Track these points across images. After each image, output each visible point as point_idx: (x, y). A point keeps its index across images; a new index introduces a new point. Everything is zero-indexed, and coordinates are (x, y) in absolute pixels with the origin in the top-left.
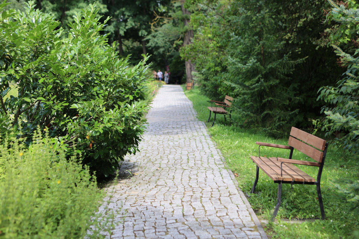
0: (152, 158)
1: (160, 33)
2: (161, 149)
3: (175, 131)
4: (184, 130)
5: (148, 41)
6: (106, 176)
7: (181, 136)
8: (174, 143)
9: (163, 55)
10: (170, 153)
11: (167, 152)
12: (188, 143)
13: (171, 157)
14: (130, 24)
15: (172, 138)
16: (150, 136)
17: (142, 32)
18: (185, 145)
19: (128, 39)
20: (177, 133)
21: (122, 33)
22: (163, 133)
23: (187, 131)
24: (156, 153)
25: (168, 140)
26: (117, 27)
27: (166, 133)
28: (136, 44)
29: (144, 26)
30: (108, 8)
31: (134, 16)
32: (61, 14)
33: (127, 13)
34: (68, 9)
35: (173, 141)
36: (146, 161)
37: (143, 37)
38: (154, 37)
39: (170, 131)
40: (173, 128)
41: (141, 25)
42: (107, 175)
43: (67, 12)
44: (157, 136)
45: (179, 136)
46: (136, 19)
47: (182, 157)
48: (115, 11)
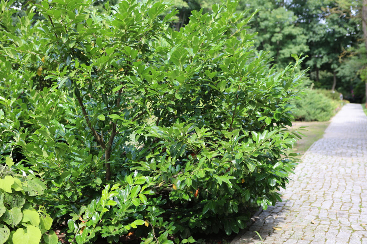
0: (311, 193)
1: (348, 66)
2: (328, 179)
3: (350, 151)
4: (359, 151)
5: (337, 72)
6: (227, 233)
7: (355, 160)
8: (345, 171)
9: (348, 82)
10: (338, 187)
11: (334, 185)
12: (363, 173)
13: (337, 195)
14: (325, 60)
15: (345, 162)
16: (320, 156)
17: (334, 66)
18: (359, 175)
19: (323, 70)
20: (351, 155)
21: (318, 66)
22: (336, 154)
23: (363, 153)
24: (320, 185)
25: (340, 165)
26: (315, 62)
27: (339, 153)
28: (329, 74)
29: (335, 62)
30: (310, 48)
31: (328, 54)
32: (276, 52)
33: (323, 52)
34: (281, 49)
35: (344, 166)
36: (303, 199)
37: (334, 69)
38: (342, 69)
39: (344, 151)
40: (348, 147)
41: (333, 60)
42: (229, 232)
43: (280, 51)
44: (328, 157)
45: (352, 160)
46: (330, 56)
47: (353, 199)
48: (314, 50)
